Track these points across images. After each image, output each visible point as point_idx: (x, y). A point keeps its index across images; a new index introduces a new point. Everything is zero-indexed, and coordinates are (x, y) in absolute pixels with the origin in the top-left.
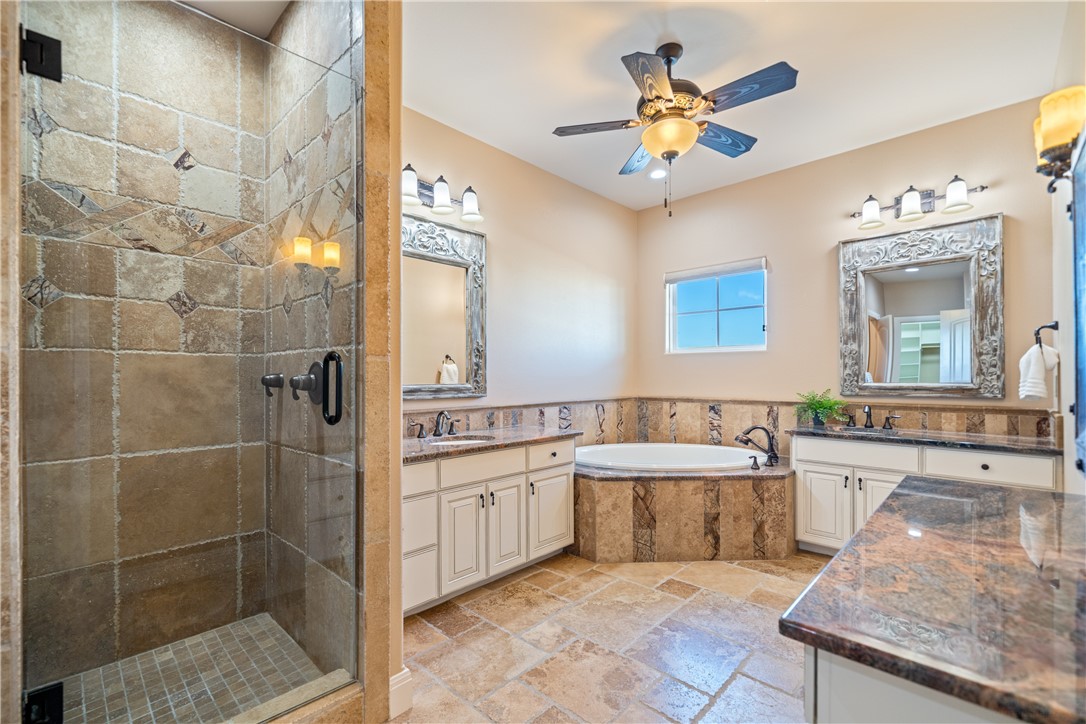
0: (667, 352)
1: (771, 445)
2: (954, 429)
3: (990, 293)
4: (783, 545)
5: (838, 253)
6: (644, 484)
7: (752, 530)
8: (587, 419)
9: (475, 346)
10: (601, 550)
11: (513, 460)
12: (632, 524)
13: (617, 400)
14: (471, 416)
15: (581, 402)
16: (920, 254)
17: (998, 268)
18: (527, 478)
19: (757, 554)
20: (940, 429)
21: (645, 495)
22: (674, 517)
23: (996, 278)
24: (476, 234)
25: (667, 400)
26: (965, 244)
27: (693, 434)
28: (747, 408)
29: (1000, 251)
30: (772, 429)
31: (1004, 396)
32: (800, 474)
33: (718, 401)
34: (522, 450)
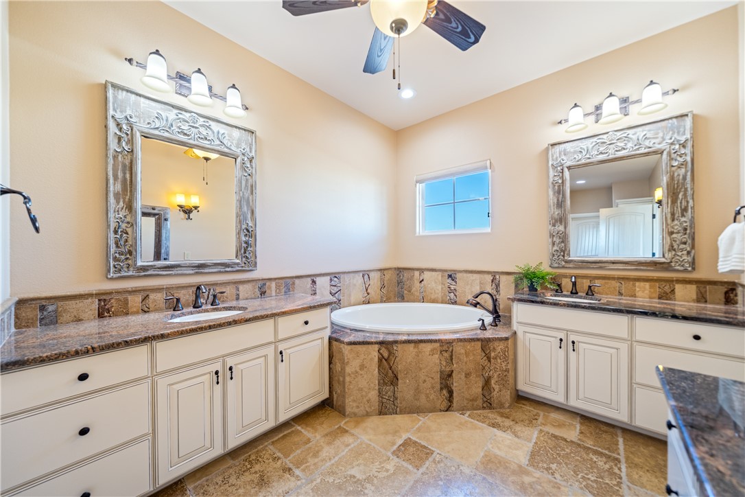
0: (417, 234)
1: (495, 306)
2: (647, 297)
3: (681, 181)
4: (507, 396)
5: (548, 153)
6: (388, 347)
7: (480, 384)
8: (355, 285)
9: (244, 227)
10: (350, 406)
11: (262, 331)
12: (377, 382)
13: (380, 270)
14: (241, 287)
15: (349, 272)
16: (617, 151)
17: (689, 159)
18: (276, 348)
19: (485, 406)
20: (634, 296)
21: (389, 357)
22: (414, 375)
23: (686, 168)
24: (245, 130)
25: (417, 269)
26: (658, 139)
27: (436, 296)
28: (475, 276)
29: (689, 144)
30: (495, 293)
31: (694, 269)
32: (520, 334)
33: (454, 271)
34: (270, 322)
